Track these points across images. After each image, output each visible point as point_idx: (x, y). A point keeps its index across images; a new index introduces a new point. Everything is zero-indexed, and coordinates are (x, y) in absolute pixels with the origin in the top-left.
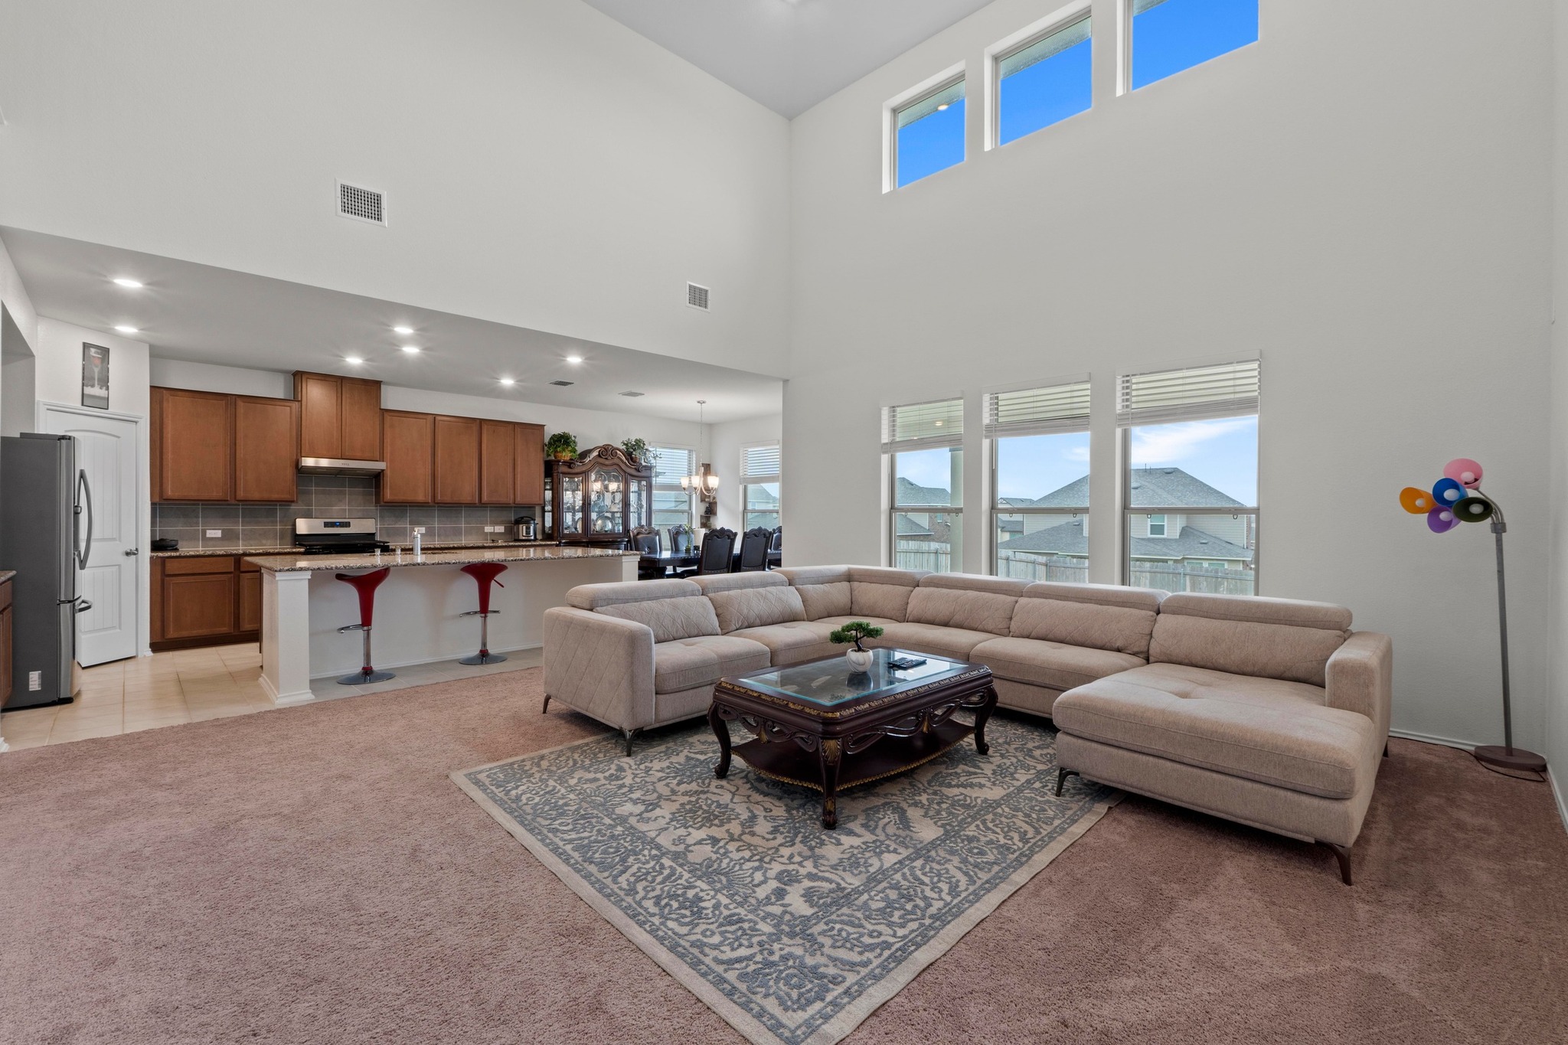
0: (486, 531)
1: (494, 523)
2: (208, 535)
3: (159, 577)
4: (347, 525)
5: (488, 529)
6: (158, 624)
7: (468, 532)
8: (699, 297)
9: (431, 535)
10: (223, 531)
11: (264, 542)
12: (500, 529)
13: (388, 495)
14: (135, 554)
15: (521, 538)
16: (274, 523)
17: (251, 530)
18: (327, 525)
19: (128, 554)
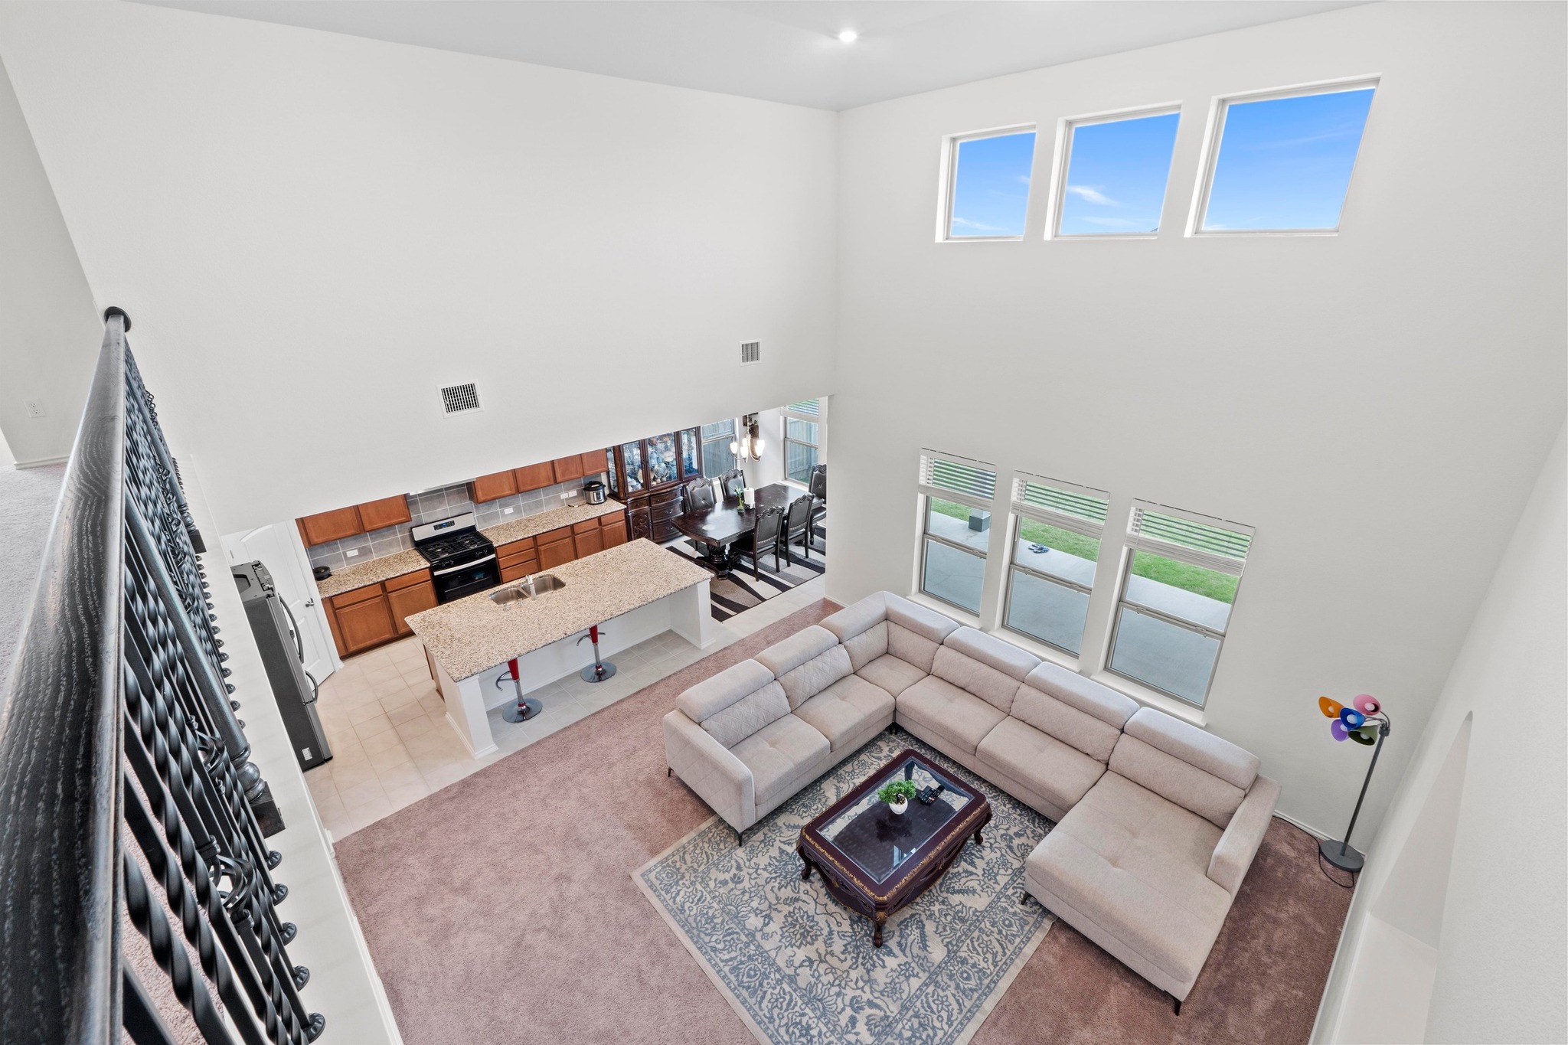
0: (562, 498)
1: (568, 490)
2: (348, 556)
3: (331, 610)
4: (452, 523)
5: (564, 496)
6: (341, 643)
7: (548, 502)
8: (750, 352)
9: (518, 513)
10: (359, 549)
11: (391, 550)
12: (573, 493)
13: (480, 495)
14: (312, 605)
15: (593, 502)
16: (395, 533)
17: (379, 544)
18: (436, 528)
19: (307, 606)
